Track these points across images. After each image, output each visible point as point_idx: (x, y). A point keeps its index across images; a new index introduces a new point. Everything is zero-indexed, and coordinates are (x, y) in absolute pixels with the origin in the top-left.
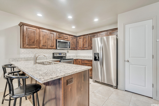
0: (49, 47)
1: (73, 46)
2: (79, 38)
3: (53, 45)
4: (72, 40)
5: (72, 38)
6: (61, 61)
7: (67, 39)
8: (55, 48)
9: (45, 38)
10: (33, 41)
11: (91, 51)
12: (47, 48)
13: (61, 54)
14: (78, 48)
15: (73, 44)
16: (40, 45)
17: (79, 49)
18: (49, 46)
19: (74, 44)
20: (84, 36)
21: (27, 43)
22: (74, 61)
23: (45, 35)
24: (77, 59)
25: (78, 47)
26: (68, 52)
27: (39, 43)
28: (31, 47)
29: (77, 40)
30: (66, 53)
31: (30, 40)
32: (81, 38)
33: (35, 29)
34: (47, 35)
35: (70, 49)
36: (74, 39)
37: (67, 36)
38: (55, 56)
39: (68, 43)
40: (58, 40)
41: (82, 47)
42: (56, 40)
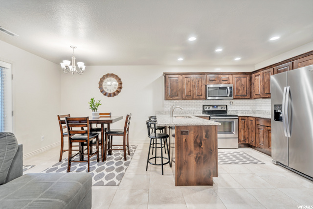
0: (194, 98)
1: (240, 92)
2: (256, 76)
3: (201, 93)
4: (237, 81)
5: (237, 78)
6: (211, 118)
7: (226, 82)
8: (205, 98)
9: (189, 86)
10: (175, 91)
11: (269, 101)
12: (193, 99)
13: (217, 107)
14: (254, 95)
15: (239, 88)
16: (183, 95)
17: (256, 97)
18: (194, 96)
19: (244, 87)
20: (265, 71)
21: (169, 95)
22: (240, 121)
23: (189, 81)
24: (248, 117)
25: (253, 93)
26: (231, 103)
27: (182, 93)
28: (174, 98)
29: (250, 80)
30: (227, 106)
31: (172, 90)
32: (258, 75)
33: (177, 76)
34: (192, 80)
35: (232, 98)
36: (242, 78)
37: (227, 76)
38: (205, 110)
39: (228, 88)
40: (208, 86)
41: (261, 93)
42: (206, 86)
